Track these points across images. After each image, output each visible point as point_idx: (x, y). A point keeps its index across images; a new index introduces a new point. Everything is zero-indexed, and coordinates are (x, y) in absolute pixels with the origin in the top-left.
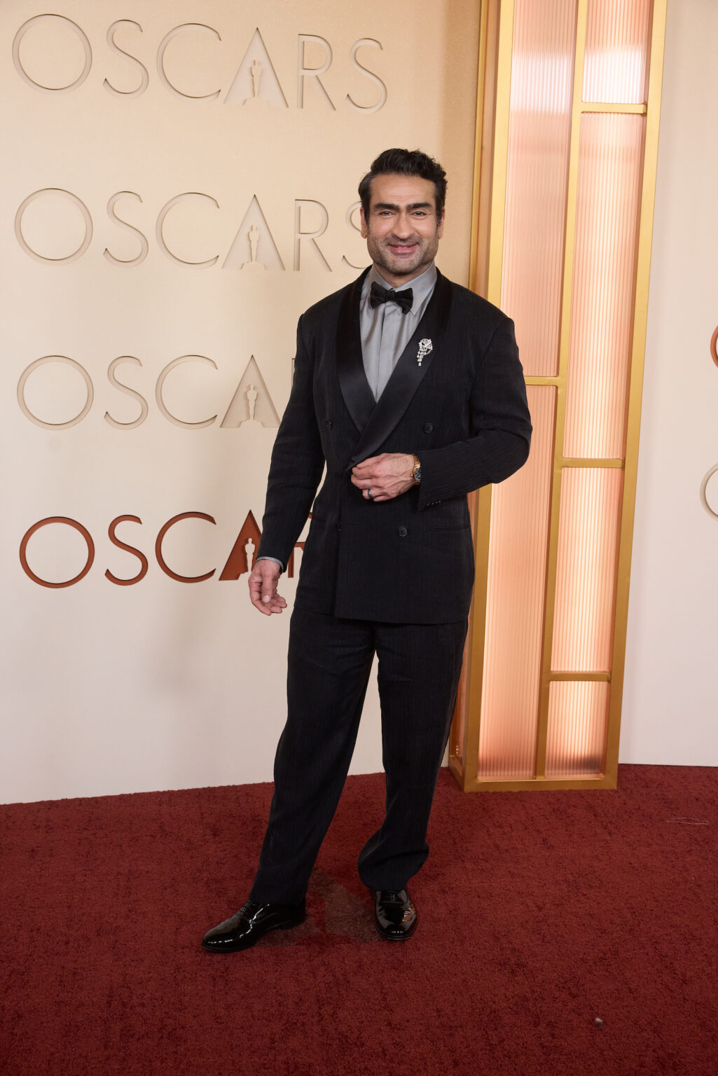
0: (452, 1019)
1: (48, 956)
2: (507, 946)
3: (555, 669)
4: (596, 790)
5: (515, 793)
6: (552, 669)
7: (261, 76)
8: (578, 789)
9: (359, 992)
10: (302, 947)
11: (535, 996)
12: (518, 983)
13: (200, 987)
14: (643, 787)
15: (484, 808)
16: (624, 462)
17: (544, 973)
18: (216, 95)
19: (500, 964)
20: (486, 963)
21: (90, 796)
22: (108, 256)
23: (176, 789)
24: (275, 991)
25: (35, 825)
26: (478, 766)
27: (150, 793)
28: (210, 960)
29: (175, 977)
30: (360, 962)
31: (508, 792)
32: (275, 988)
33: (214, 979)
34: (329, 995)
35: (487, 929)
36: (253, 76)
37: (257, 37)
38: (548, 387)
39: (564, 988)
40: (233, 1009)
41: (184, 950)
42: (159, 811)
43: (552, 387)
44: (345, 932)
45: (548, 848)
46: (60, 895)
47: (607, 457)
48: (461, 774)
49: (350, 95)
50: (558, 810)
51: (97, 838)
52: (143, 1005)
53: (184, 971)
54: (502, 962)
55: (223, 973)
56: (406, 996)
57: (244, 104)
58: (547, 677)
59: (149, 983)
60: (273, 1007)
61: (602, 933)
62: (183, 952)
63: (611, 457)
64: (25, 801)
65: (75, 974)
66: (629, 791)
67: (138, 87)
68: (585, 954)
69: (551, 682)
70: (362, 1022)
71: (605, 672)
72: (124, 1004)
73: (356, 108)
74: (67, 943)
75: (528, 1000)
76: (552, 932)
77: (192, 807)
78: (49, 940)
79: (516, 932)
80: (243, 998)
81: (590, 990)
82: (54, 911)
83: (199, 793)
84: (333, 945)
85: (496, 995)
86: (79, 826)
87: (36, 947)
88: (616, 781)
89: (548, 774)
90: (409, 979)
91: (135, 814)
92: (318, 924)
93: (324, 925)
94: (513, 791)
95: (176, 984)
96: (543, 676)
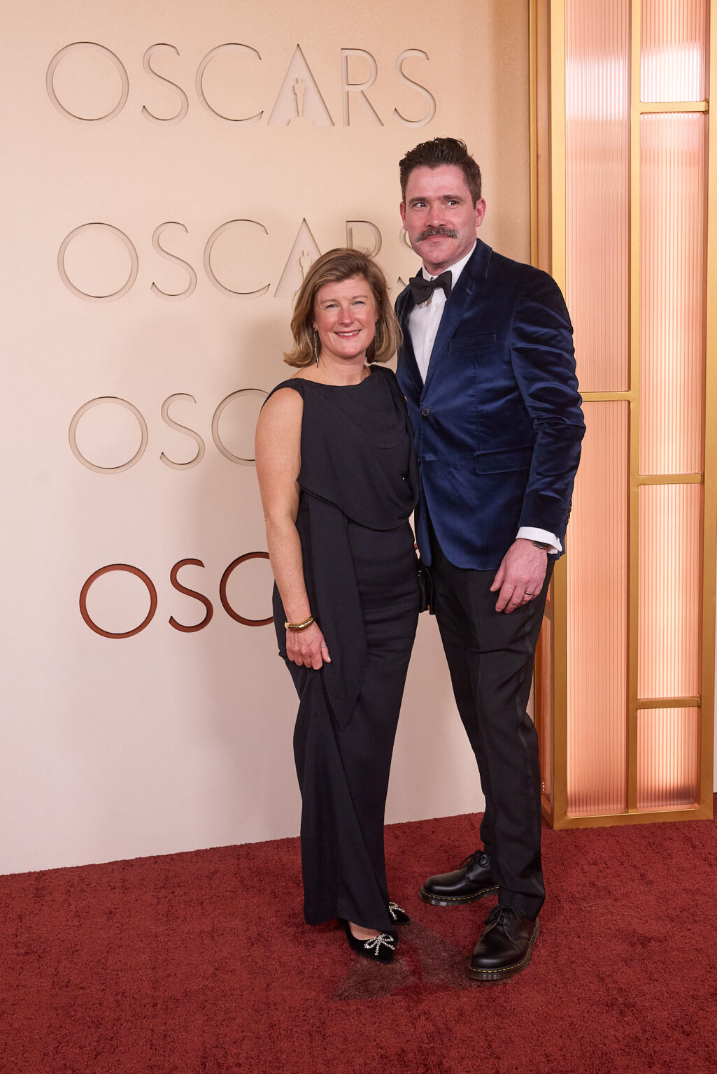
0: (562, 1064)
1: (136, 1020)
2: (613, 985)
3: (642, 697)
4: (692, 821)
5: (607, 828)
6: (639, 697)
7: (304, 95)
8: (674, 821)
9: (464, 1040)
10: (400, 998)
11: (646, 1036)
12: (628, 1024)
13: (296, 1044)
15: (576, 846)
16: (703, 476)
17: (654, 1013)
18: (259, 117)
19: (607, 1005)
20: (592, 1004)
21: (165, 853)
22: (155, 290)
23: (253, 842)
24: (375, 1044)
25: (109, 886)
26: (567, 802)
27: (227, 847)
28: (305, 1015)
29: (270, 1035)
30: (461, 1010)
31: (599, 828)
32: (375, 1041)
33: (311, 1035)
34: (432, 1045)
35: (590, 969)
36: (296, 94)
37: (298, 54)
38: (619, 402)
39: (676, 1026)
40: (332, 1065)
41: (277, 1007)
42: (238, 865)
43: (623, 402)
44: (443, 980)
45: (647, 883)
46: (144, 956)
47: (685, 472)
48: (549, 812)
49: (397, 109)
50: (654, 844)
51: (175, 896)
52: (239, 1065)
53: (279, 1028)
54: (609, 1003)
55: (319, 1028)
56: (512, 1042)
57: (288, 124)
58: (634, 705)
59: (244, 1042)
60: (374, 1060)
61: (711, 968)
62: (276, 1009)
63: (689, 472)
64: (97, 863)
65: (165, 1036)
67: (177, 114)
68: (695, 990)
69: (639, 711)
70: (469, 1071)
71: (695, 697)
72: (219, 1066)
73: (405, 122)
74: (155, 1005)
75: (639, 1041)
76: (660, 970)
77: (272, 860)
78: (136, 1004)
79: (621, 970)
80: (342, 1052)
81: (704, 1027)
82: (138, 973)
84: (431, 993)
85: (606, 1037)
86: (156, 885)
87: (122, 1011)
88: (712, 810)
89: (640, 807)
90: (514, 1025)
91: (213, 870)
92: (413, 973)
93: (420, 974)
94: (605, 826)
95: (271, 1042)
96: (630, 705)
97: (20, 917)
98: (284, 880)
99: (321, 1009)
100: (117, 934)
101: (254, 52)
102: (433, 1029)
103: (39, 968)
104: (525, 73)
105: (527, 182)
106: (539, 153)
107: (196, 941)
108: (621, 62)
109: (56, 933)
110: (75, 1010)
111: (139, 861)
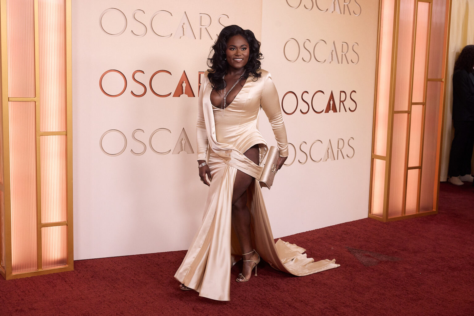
3: (43, 222)
4: (65, 272)
5: (29, 277)
6: (42, 222)
8: (57, 272)
14: (85, 268)
16: (67, 132)
31: (26, 278)
38: (31, 102)
43: (33, 102)
47: (59, 131)
50: (49, 282)
58: (40, 226)
63: (61, 131)
66: (79, 271)
69: (42, 228)
71: (65, 221)
88: (73, 267)
89: (44, 268)
96: (38, 226)
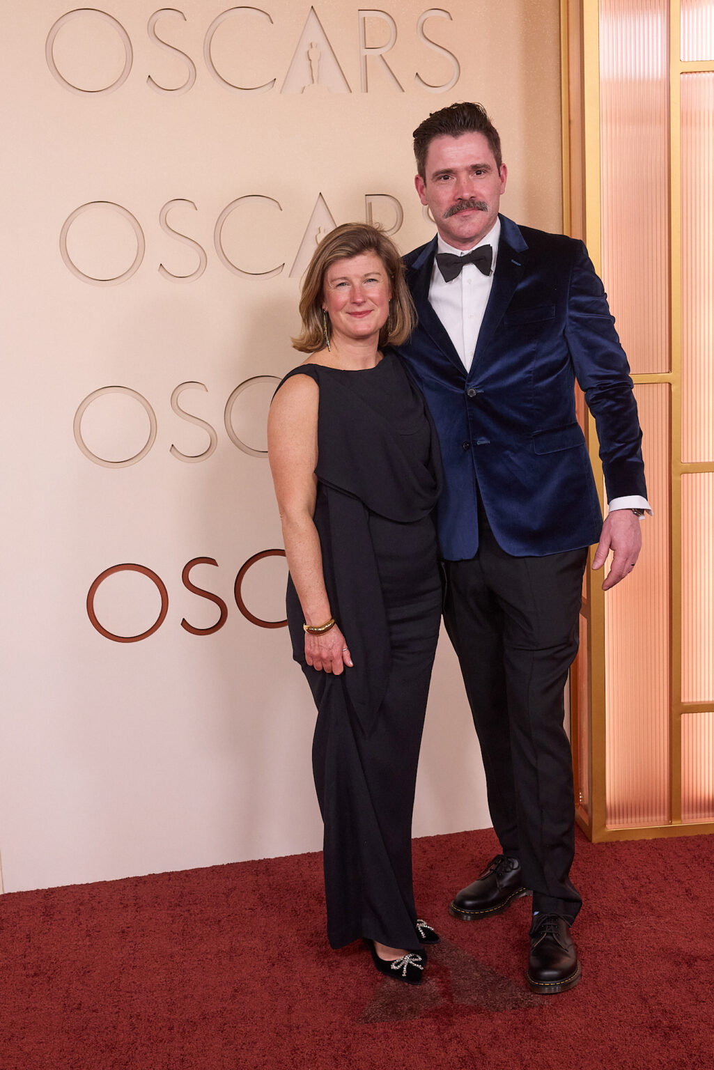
1: (152, 1043)
2: (657, 1007)
7: (319, 60)
9: (498, 1065)
10: (430, 1020)
11: (692, 1061)
12: (673, 1047)
15: (616, 859)
18: (271, 85)
19: (650, 1028)
20: (634, 1027)
21: (179, 869)
22: (163, 272)
23: (272, 857)
25: (122, 904)
26: (605, 814)
27: (245, 863)
28: (329, 1039)
29: (292, 1059)
30: (495, 1033)
32: (404, 1065)
33: (336, 1059)
35: (632, 990)
36: (310, 60)
37: (313, 17)
41: (300, 1030)
42: (256, 881)
44: (475, 1001)
45: (692, 899)
46: (159, 977)
48: (587, 823)
49: (419, 74)
53: (302, 1052)
54: (653, 1025)
55: (345, 1052)
57: (302, 92)
59: (265, 1066)
62: (299, 1032)
64: (108, 880)
65: (183, 1061)
67: (184, 83)
73: (426, 87)
74: (171, 1029)
77: (293, 876)
78: (151, 1027)
79: (665, 991)
82: (153, 995)
83: (299, 860)
84: (463, 1016)
85: (649, 1061)
86: (171, 902)
87: (137, 1034)
90: (551, 1049)
91: (230, 886)
92: (444, 994)
93: (450, 995)
94: (647, 839)
95: (294, 1067)
97: (28, 937)
98: (306, 897)
99: (346, 1032)
100: (130, 954)
101: (267, 17)
102: (464, 1053)
103: (49, 990)
104: (556, 32)
105: (559, 149)
106: (572, 118)
107: (214, 961)
108: (659, 17)
109: (67, 953)
110: (88, 1034)
111: (153, 877)
